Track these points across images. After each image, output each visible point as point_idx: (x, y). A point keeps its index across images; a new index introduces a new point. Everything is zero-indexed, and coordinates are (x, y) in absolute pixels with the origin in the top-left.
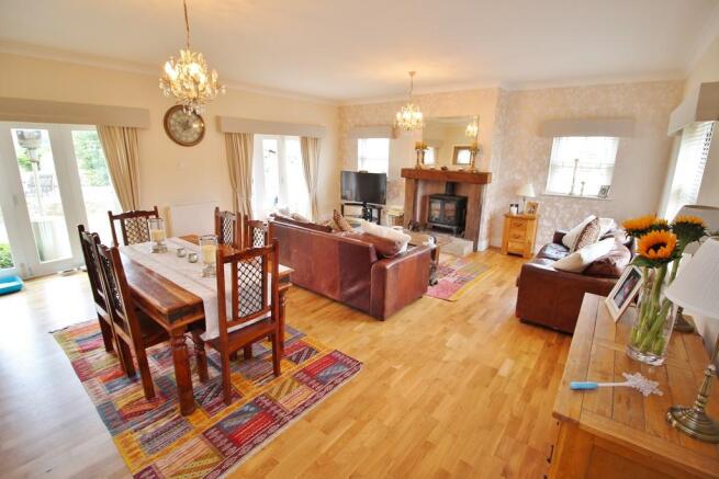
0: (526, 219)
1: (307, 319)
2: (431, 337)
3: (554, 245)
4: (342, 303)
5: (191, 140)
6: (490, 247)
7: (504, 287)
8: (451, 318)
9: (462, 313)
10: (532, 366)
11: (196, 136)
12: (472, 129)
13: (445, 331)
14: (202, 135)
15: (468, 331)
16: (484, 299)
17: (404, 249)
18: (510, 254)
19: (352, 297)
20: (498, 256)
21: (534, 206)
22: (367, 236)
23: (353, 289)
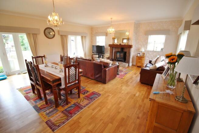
0: (142, 57)
1: (85, 84)
2: (118, 87)
3: (149, 64)
4: (94, 80)
5: (51, 37)
6: (132, 65)
7: (137, 75)
8: (123, 83)
9: (126, 82)
10: (144, 94)
11: (53, 36)
12: (127, 33)
13: (122, 86)
14: (54, 36)
15: (127, 86)
16: (131, 78)
17: (110, 65)
18: (138, 67)
19: (97, 78)
20: (135, 67)
21: (144, 54)
22: (101, 62)
23: (97, 76)
